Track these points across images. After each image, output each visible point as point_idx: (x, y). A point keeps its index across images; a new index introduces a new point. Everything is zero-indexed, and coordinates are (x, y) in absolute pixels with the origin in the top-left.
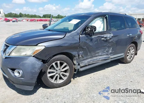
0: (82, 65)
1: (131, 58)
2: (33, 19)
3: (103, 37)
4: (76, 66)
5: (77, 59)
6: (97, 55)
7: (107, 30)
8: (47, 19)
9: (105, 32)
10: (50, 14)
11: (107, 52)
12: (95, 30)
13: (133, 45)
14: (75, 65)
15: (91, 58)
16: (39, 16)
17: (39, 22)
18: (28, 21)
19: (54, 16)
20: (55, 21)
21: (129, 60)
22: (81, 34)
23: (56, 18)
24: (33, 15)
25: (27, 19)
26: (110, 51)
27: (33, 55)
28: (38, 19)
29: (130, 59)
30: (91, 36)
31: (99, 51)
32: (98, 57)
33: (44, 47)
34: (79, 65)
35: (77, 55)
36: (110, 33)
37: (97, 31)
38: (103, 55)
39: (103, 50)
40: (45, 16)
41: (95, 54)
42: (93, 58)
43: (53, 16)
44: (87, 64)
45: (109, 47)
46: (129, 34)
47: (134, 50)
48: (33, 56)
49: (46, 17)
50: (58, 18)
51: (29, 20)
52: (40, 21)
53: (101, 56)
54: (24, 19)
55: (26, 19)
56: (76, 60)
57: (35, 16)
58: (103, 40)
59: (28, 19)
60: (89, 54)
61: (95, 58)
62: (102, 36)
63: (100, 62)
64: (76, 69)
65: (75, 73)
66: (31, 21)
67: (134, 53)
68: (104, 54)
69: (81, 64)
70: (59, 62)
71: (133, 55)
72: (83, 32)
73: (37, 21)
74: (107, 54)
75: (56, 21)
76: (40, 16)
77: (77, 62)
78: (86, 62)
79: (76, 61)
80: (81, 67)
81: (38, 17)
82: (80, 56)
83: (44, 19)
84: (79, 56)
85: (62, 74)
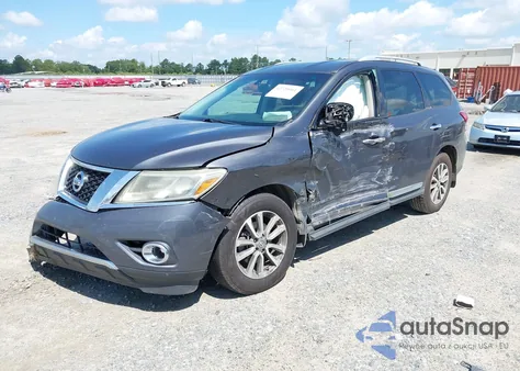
0: (316, 222)
1: (442, 196)
2: (70, 77)
3: (366, 136)
4: (301, 226)
5: (302, 205)
6: (352, 190)
7: (376, 115)
8: (123, 77)
9: (372, 119)
10: (133, 61)
11: (380, 179)
12: (351, 117)
13: (445, 155)
14: (298, 222)
15: (338, 199)
16: (90, 67)
17: (93, 89)
18: (48, 85)
19: (147, 65)
20: (152, 86)
21: (437, 202)
22: (313, 130)
23: (158, 73)
24: (67, 64)
25: (46, 77)
26: (388, 178)
27: (196, 197)
28: (88, 77)
29: (439, 198)
30: (338, 133)
31: (357, 178)
32: (355, 196)
33: (224, 171)
34: (309, 221)
35: (303, 192)
36: (385, 123)
37: (355, 118)
38: (370, 190)
39: (367, 174)
40: (113, 67)
41: (349, 188)
42: (343, 199)
43: (143, 65)
44: (329, 219)
45: (384, 165)
46: (434, 125)
47: (446, 170)
48: (198, 200)
49: (118, 70)
50: (163, 72)
51: (55, 84)
52: (95, 85)
53: (363, 192)
54: (35, 80)
55: (41, 80)
56: (299, 208)
57: (76, 68)
58: (368, 145)
59: (51, 80)
60: (332, 187)
61: (347, 200)
62: (365, 131)
63: (361, 210)
64: (301, 233)
65: (301, 246)
66: (64, 85)
67: (447, 178)
68: (372, 186)
69: (313, 220)
70: (260, 214)
71: (447, 185)
72: (318, 121)
73: (86, 85)
74: (381, 187)
75: (157, 84)
76: (95, 68)
77: (304, 214)
78: (325, 213)
79: (300, 211)
80: (316, 228)
81: (87, 72)
82: (311, 196)
83: (112, 77)
84: (308, 194)
85: (270, 250)
